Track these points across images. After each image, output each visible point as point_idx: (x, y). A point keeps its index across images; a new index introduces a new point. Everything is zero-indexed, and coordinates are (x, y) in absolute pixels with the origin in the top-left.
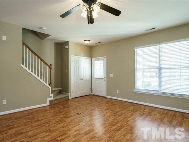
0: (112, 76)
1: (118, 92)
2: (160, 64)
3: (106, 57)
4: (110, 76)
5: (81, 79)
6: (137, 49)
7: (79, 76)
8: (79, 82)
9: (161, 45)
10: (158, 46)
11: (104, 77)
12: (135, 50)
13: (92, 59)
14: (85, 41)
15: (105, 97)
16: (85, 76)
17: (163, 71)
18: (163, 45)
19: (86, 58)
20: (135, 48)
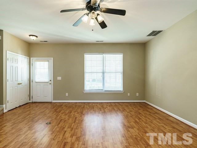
0: (61, 79)
1: (67, 94)
2: (103, 69)
3: (52, 58)
4: (58, 79)
5: (18, 84)
6: (87, 55)
7: (16, 80)
8: (16, 87)
9: (104, 55)
10: (102, 55)
11: (49, 81)
12: (85, 55)
13: (31, 58)
14: (30, 36)
15: (51, 103)
16: (22, 80)
17: (105, 74)
18: (106, 55)
19: (24, 56)
20: (85, 54)
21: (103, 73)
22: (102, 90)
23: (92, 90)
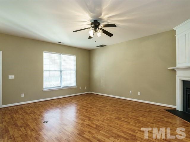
2: (61, 68)
9: (62, 55)
20: (44, 51)
21: (61, 71)
22: (60, 87)
23: (49, 88)
